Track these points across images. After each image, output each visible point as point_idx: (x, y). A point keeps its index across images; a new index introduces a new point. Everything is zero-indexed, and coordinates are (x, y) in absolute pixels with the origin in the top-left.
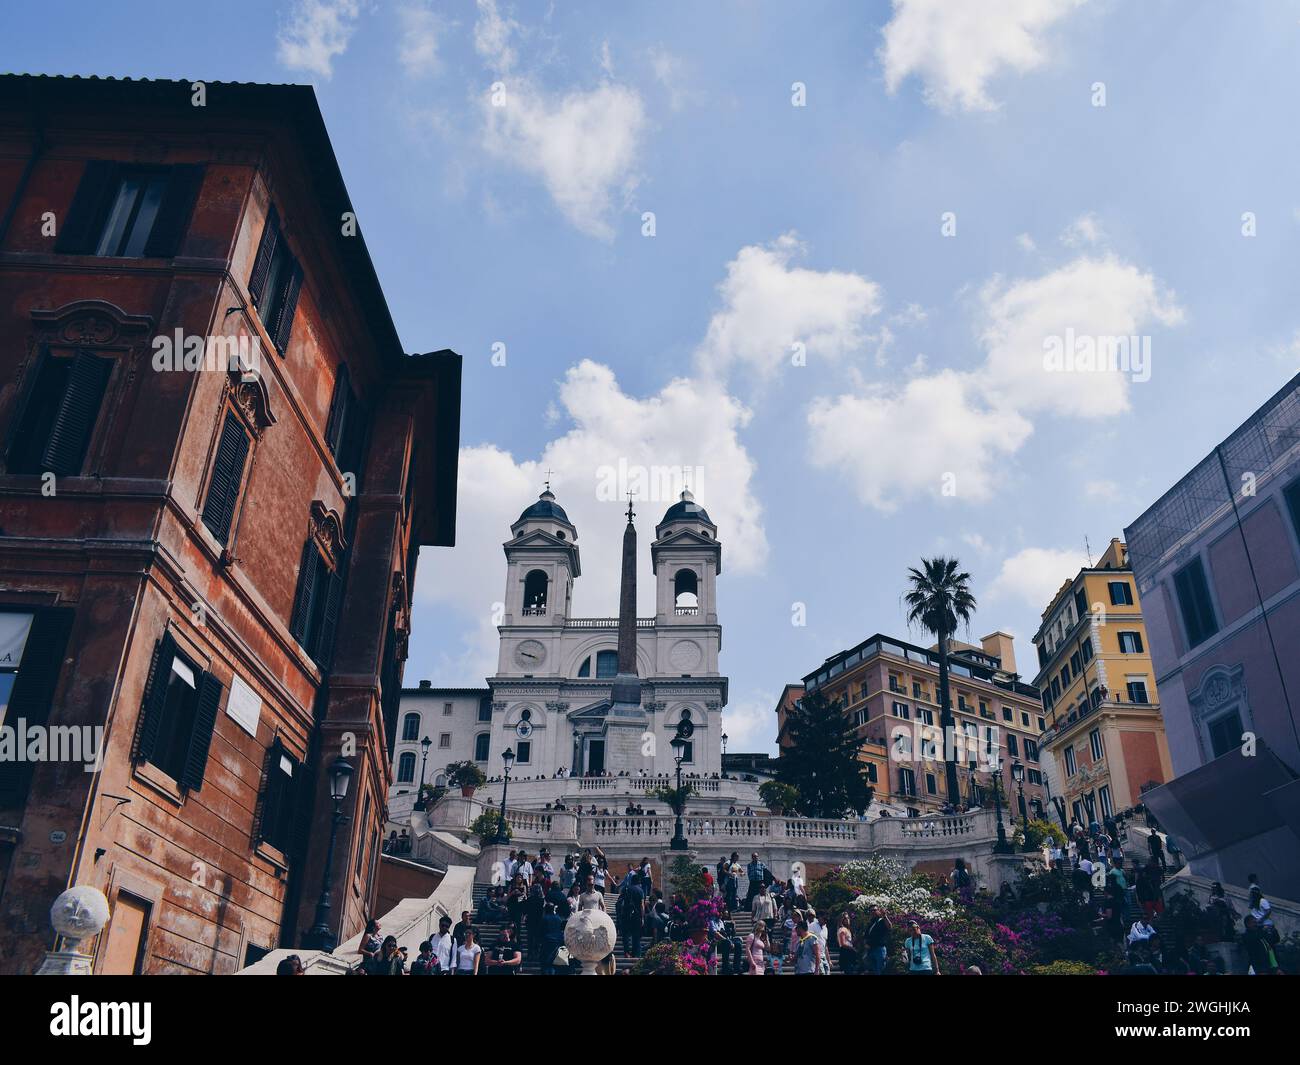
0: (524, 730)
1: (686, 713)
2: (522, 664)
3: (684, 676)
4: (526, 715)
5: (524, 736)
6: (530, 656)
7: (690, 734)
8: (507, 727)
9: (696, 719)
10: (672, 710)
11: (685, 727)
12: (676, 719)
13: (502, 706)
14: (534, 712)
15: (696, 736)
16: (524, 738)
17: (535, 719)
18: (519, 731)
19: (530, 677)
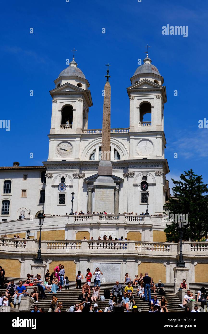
0: (62, 188)
1: (145, 177)
2: (61, 154)
3: (144, 159)
4: (63, 180)
5: (62, 191)
6: (64, 150)
7: (147, 188)
8: (54, 186)
9: (149, 181)
10: (138, 176)
11: (145, 185)
12: (139, 181)
13: (51, 176)
14: (67, 179)
15: (150, 189)
16: (62, 192)
17: (67, 183)
18: (60, 188)
19: (65, 160)
